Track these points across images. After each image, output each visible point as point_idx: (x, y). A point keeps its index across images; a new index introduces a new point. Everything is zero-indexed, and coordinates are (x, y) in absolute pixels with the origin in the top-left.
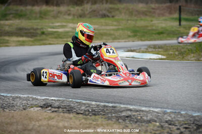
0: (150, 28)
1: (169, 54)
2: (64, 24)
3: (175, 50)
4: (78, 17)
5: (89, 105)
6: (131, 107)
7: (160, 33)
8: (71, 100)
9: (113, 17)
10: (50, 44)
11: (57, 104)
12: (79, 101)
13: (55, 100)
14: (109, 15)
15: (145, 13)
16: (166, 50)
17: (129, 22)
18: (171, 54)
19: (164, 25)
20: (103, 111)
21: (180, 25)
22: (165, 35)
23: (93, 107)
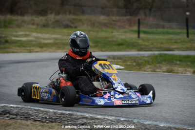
0: (110, 39)
1: (127, 65)
2: (28, 33)
3: (132, 61)
4: (41, 27)
5: (47, 113)
6: (87, 115)
7: (120, 45)
8: (29, 107)
9: (76, 27)
10: (13, 52)
11: (15, 111)
12: (37, 108)
13: (13, 107)
14: (72, 25)
15: (106, 25)
16: (125, 61)
17: (91, 33)
18: (129, 65)
19: (123, 37)
20: (60, 118)
21: (139, 37)
22: (124, 47)
23: (51, 114)
